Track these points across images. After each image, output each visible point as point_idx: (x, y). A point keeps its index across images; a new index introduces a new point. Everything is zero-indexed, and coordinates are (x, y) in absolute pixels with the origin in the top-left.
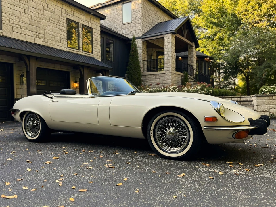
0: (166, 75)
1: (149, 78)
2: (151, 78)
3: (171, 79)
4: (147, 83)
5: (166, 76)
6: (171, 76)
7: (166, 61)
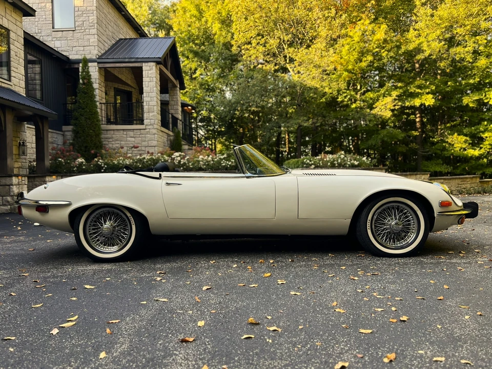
0: (148, 132)
1: (113, 136)
2: (117, 135)
3: (156, 140)
4: (111, 145)
5: (147, 134)
6: (156, 135)
7: (146, 108)
